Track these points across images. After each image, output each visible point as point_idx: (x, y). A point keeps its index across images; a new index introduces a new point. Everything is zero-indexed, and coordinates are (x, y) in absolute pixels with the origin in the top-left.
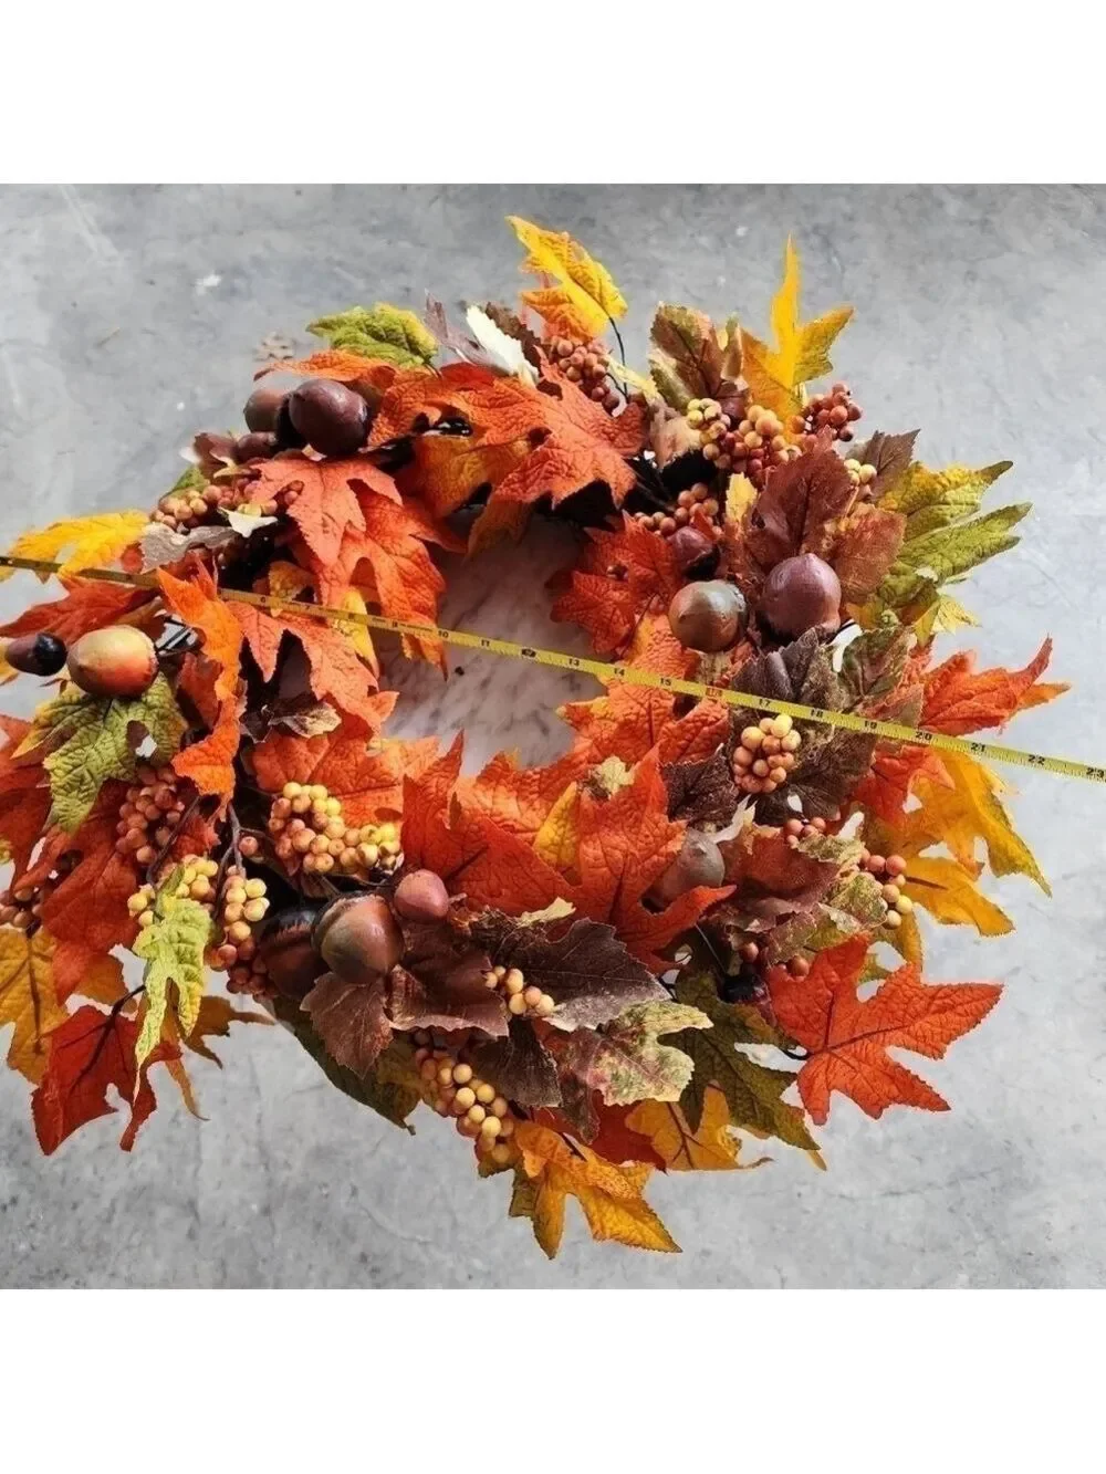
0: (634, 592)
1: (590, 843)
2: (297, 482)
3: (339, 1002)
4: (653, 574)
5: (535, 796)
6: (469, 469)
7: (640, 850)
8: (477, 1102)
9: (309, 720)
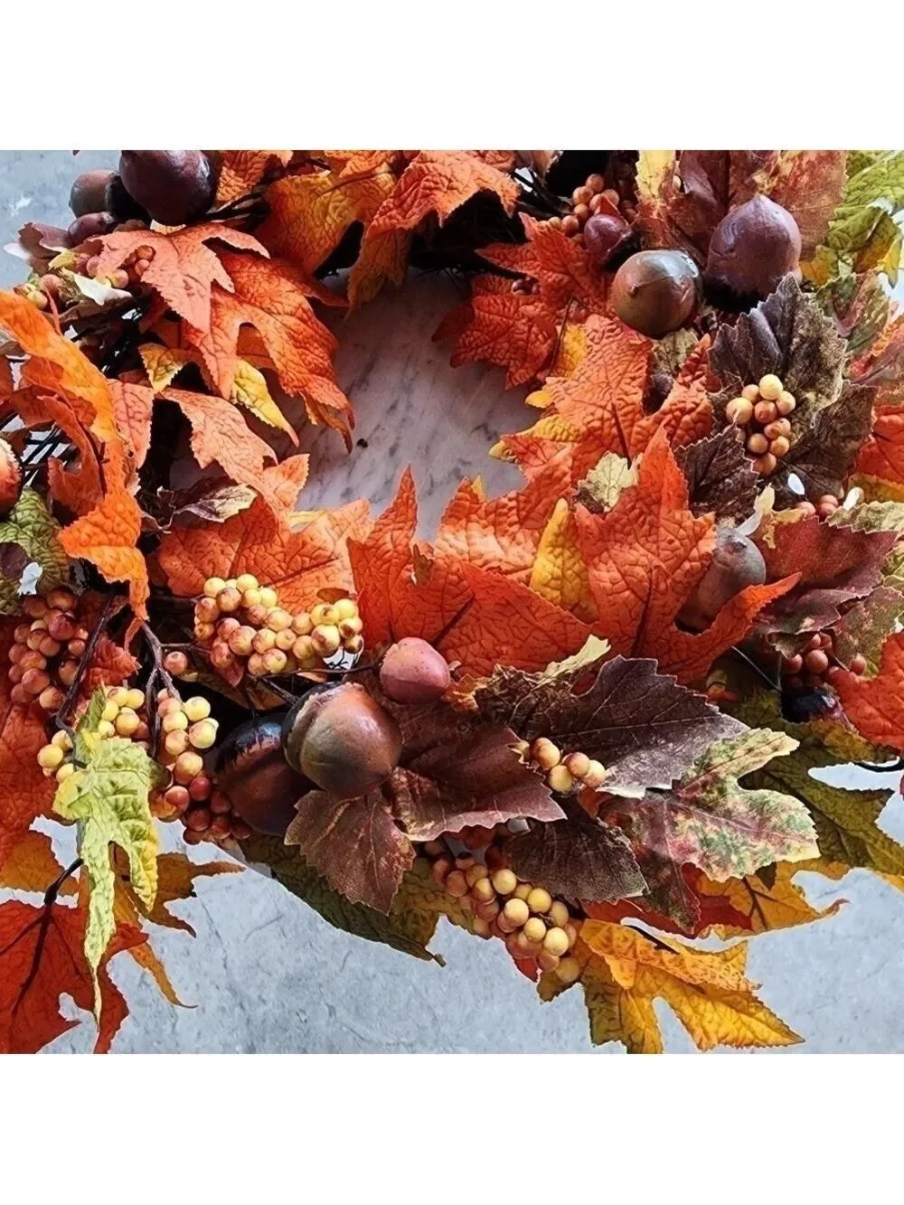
0: (550, 303)
1: (602, 566)
2: (145, 247)
3: (333, 825)
4: (566, 278)
5: (515, 528)
6: (336, 208)
7: (665, 561)
8: (532, 914)
9: (217, 502)
